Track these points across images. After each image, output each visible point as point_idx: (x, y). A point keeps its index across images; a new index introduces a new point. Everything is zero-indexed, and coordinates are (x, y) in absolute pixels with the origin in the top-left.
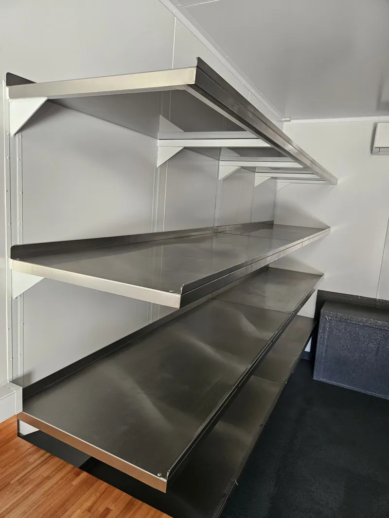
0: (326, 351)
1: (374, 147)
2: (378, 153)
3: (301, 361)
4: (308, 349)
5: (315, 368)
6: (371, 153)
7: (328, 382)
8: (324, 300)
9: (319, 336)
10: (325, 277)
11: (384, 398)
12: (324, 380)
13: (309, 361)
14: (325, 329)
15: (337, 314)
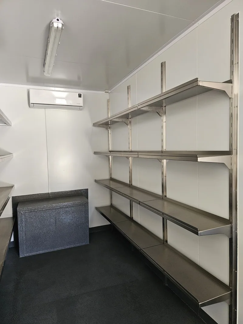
0: (25, 235)
1: (30, 103)
2: (33, 107)
3: (10, 250)
4: (12, 240)
5: (20, 249)
6: (29, 107)
7: (30, 254)
8: (17, 202)
9: (19, 227)
10: (15, 187)
11: (64, 248)
12: (27, 255)
13: (15, 247)
14: (22, 220)
15: (28, 208)
